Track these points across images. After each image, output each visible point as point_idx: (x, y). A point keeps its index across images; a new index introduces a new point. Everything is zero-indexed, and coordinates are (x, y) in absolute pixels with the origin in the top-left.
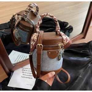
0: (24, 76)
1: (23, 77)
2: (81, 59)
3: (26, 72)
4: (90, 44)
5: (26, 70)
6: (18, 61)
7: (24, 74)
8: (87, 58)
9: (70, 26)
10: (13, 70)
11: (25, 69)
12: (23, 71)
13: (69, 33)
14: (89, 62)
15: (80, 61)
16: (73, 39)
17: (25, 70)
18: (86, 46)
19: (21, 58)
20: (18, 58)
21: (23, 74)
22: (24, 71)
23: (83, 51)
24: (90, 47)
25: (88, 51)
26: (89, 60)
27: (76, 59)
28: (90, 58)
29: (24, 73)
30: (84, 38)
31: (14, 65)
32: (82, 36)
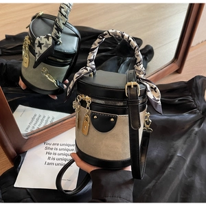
0: (50, 161)
1: (49, 164)
2: (177, 117)
3: (55, 151)
4: (194, 84)
5: (54, 147)
6: (35, 129)
7: (51, 156)
8: (189, 113)
9: (147, 46)
10: (24, 149)
11: (51, 147)
12: (48, 151)
14: (194, 122)
15: (175, 121)
16: (156, 74)
17: (52, 149)
18: (185, 87)
19: (40, 121)
20: (34, 122)
21: (49, 158)
22: (51, 151)
23: (179, 100)
24: (194, 90)
25: (190, 98)
26: (193, 118)
27: (166, 117)
28: (195, 113)
29: (50, 154)
30: (179, 71)
31: (26, 138)
32: (175, 67)
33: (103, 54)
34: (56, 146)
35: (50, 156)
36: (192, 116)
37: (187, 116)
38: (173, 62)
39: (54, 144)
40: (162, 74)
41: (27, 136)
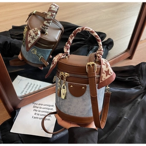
0: (36, 116)
1: (35, 118)
2: (126, 91)
3: (40, 109)
4: (140, 68)
5: (39, 106)
6: (27, 93)
7: (37, 112)
8: (135, 88)
9: (109, 39)
10: (19, 107)
11: (37, 106)
12: (35, 109)
13: (107, 50)
14: (138, 95)
15: (124, 94)
16: (114, 59)
17: (38, 107)
18: (134, 70)
19: (31, 87)
20: (27, 88)
21: (35, 114)
22: (37, 109)
23: (129, 79)
24: (139, 72)
25: (137, 78)
26: (137, 92)
27: (118, 90)
28: (139, 89)
29: (36, 111)
30: (130, 58)
31: (21, 99)
32: (128, 55)
33: (78, 43)
34: (41, 106)
36: (137, 90)
37: (133, 90)
38: (126, 51)
39: (39, 104)
40: (118, 59)
41: (21, 98)
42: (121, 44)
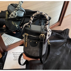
1: (15, 60)
5: (16, 54)
21: (15, 58)
22: (15, 55)
25: (63, 35)
29: (15, 56)
30: (60, 25)
31: (7, 47)
34: (17, 54)
35: (15, 57)
36: (63, 41)
38: (58, 22)
39: (16, 53)
40: (54, 26)
42: (55, 19)
